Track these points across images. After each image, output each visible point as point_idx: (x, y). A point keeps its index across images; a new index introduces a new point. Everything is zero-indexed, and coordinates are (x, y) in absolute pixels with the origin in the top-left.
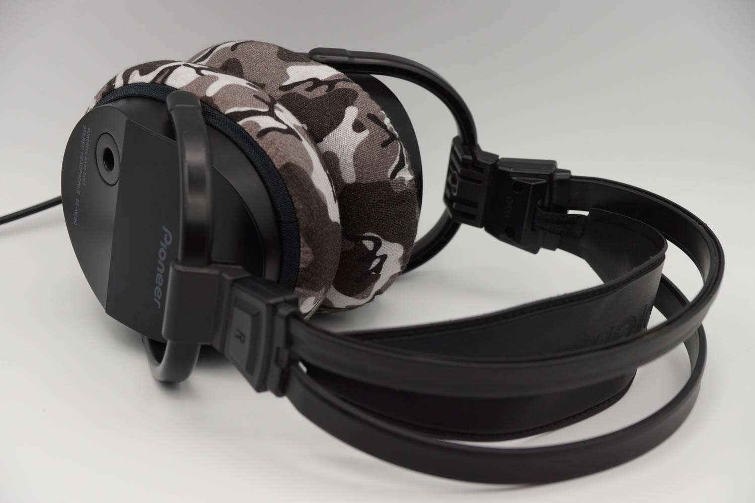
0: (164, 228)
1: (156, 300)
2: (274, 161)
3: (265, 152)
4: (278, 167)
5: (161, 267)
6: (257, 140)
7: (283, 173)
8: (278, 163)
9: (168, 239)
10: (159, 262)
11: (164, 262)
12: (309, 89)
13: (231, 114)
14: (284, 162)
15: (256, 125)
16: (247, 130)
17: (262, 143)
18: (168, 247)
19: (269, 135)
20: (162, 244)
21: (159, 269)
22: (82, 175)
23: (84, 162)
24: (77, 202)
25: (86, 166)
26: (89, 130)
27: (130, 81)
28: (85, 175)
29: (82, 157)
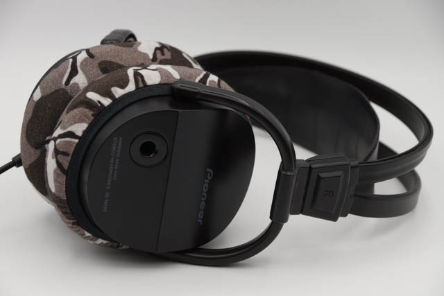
0: (208, 169)
1: (199, 220)
5: (204, 197)
9: (210, 176)
10: (203, 194)
11: (206, 192)
18: (210, 181)
20: (205, 181)
22: (113, 172)
23: (114, 164)
24: (107, 195)
25: (117, 165)
26: (121, 138)
27: (117, 96)
28: (116, 172)
29: (112, 161)
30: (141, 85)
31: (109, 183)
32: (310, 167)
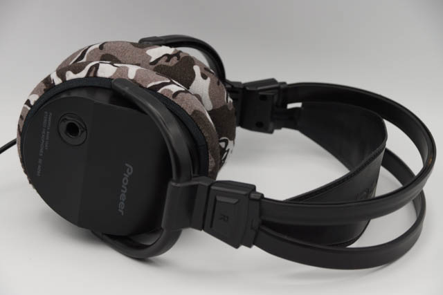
0: (127, 165)
1: (119, 210)
2: (187, 110)
3: (180, 107)
4: (190, 114)
5: (124, 190)
6: (174, 100)
7: (194, 117)
8: (189, 112)
9: (130, 171)
10: (123, 186)
11: (127, 186)
12: (168, 61)
13: (152, 87)
14: (192, 111)
15: (169, 90)
16: (165, 95)
17: (176, 101)
18: (130, 176)
19: (179, 96)
20: (125, 174)
21: (122, 191)
22: (45, 143)
23: (46, 135)
24: (40, 161)
25: (48, 137)
26: (51, 114)
27: (67, 79)
28: (47, 143)
29: (44, 132)
30: (92, 75)
31: (41, 151)
32: (209, 187)
